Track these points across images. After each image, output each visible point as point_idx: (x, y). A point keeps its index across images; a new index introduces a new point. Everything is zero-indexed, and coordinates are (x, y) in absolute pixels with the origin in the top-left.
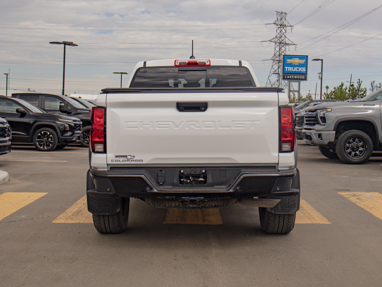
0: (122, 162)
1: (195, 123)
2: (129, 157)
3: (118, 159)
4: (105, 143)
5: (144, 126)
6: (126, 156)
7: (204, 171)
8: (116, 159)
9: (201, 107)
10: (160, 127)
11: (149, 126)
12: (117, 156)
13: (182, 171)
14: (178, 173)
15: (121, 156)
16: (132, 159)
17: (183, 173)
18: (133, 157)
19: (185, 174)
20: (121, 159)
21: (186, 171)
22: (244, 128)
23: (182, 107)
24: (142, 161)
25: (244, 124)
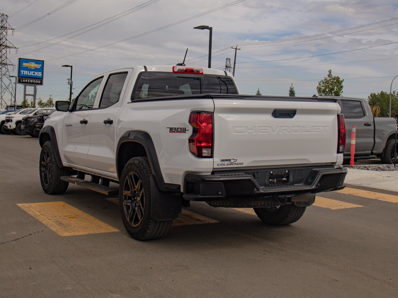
0: (226, 165)
1: (286, 128)
2: (232, 161)
3: (223, 163)
4: (212, 148)
5: (248, 131)
6: (230, 160)
7: (287, 171)
8: (222, 163)
9: (290, 114)
10: (261, 132)
11: (252, 131)
12: (223, 160)
13: (271, 172)
14: (269, 174)
15: (226, 160)
16: (235, 163)
17: (272, 174)
18: (236, 161)
19: (274, 175)
20: (226, 163)
21: (275, 172)
22: (319, 133)
23: (278, 114)
24: (243, 163)
25: (319, 129)
